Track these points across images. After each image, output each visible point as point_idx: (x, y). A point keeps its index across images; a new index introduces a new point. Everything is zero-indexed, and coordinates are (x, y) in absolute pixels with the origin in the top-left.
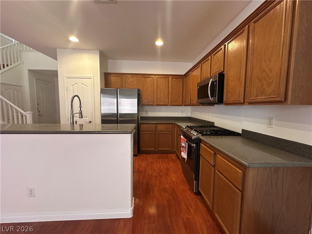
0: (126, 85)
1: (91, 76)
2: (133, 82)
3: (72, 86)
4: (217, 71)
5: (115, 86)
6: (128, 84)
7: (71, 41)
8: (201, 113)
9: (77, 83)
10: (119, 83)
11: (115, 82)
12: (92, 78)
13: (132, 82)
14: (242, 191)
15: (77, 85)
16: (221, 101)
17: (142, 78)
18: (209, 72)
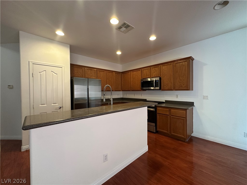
0: (86, 75)
1: (63, 65)
2: (92, 73)
3: (39, 72)
4: (155, 75)
5: (77, 75)
6: (88, 75)
7: (57, 35)
8: (134, 95)
9: (45, 71)
10: (81, 73)
11: (78, 72)
12: (63, 68)
13: (90, 74)
14: (186, 118)
15: (46, 72)
16: (160, 89)
17: (98, 72)
18: (149, 75)
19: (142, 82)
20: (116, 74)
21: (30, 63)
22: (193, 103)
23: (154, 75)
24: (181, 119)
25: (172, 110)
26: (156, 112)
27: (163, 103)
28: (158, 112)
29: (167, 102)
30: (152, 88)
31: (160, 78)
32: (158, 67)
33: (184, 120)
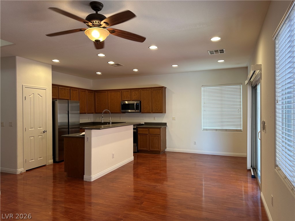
2: (65, 93)
3: (29, 96)
5: (53, 96)
6: (62, 95)
10: (55, 93)
14: (160, 135)
15: (34, 95)
16: (140, 112)
17: (71, 91)
18: (129, 98)
19: (122, 104)
20: (89, 93)
21: (23, 86)
22: (166, 123)
23: (135, 98)
24: (156, 136)
25: (150, 130)
26: (137, 133)
27: (143, 125)
28: (139, 133)
29: (146, 124)
30: (130, 111)
31: (140, 102)
32: (139, 91)
33: (158, 136)
